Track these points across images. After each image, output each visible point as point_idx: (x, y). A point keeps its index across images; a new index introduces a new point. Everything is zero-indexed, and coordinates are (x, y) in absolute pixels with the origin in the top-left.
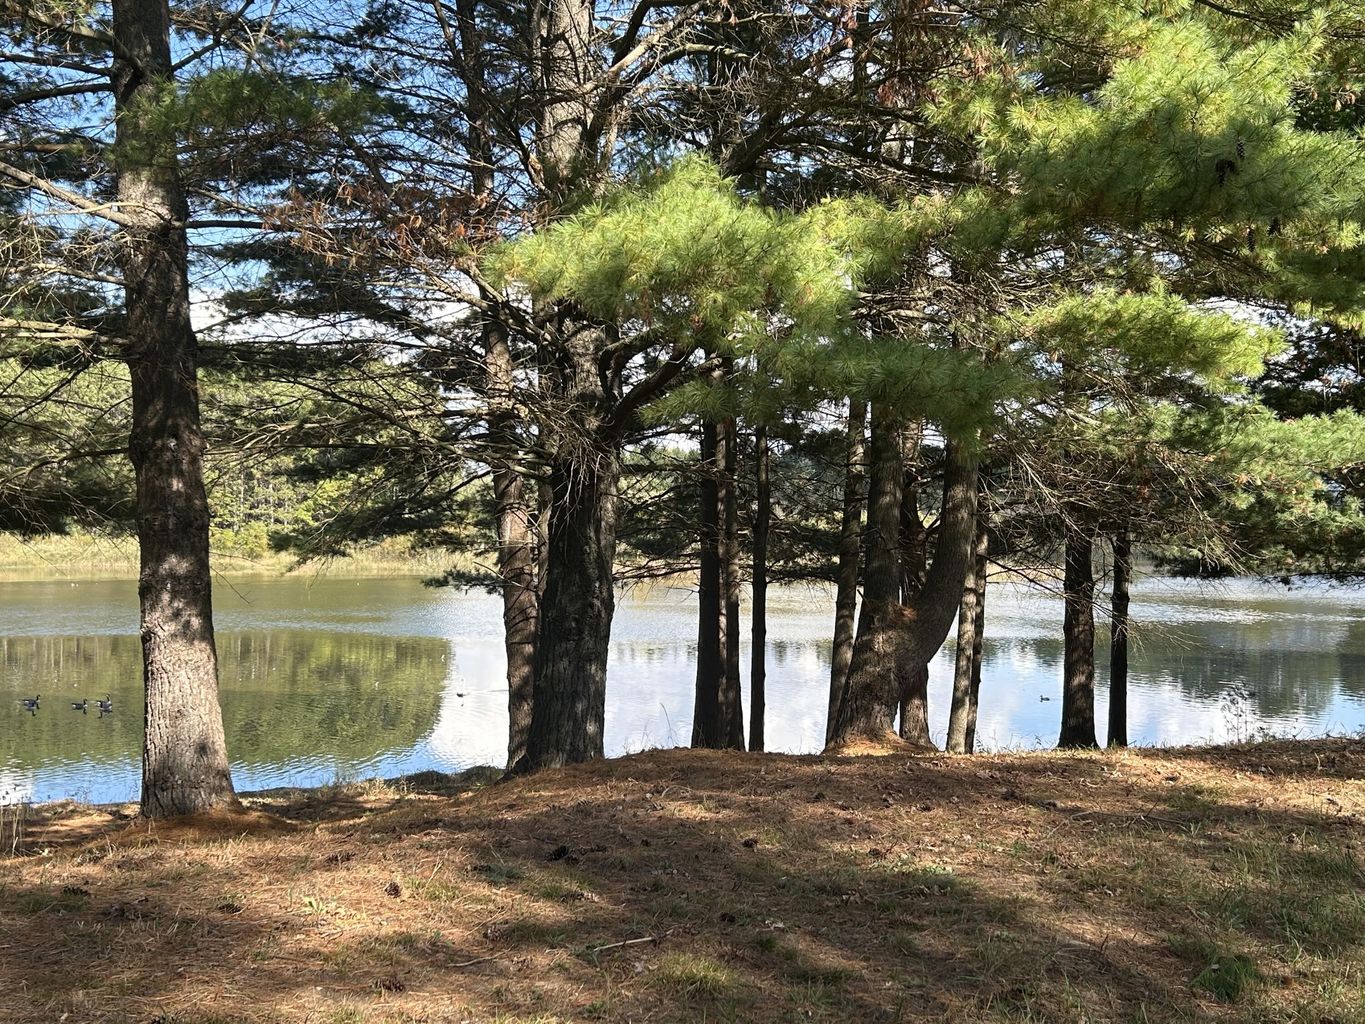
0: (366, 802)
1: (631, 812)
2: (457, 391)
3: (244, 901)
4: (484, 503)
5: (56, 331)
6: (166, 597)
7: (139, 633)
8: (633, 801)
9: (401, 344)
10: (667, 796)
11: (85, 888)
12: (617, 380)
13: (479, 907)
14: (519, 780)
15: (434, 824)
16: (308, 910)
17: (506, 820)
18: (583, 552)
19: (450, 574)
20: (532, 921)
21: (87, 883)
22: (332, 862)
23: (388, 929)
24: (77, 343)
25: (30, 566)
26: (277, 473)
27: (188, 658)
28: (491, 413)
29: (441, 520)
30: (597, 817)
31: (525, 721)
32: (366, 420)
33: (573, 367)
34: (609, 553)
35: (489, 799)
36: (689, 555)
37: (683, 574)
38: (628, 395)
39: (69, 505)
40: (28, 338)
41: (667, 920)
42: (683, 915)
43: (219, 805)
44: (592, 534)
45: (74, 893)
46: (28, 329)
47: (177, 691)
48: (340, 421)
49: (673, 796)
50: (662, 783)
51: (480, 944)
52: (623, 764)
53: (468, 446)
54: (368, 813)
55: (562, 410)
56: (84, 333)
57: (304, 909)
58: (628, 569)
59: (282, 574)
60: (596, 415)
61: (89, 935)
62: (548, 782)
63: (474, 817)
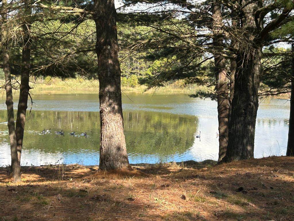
0: (170, 169)
1: (266, 177)
2: (202, 28)
3: (135, 197)
4: (211, 68)
5: (72, 10)
6: (107, 98)
7: (99, 110)
8: (266, 173)
9: (183, 12)
10: (279, 172)
11: (86, 190)
12: (261, 22)
13: (213, 205)
14: (224, 164)
15: (196, 177)
16: (156, 202)
17: (221, 177)
18: (247, 85)
19: (199, 93)
20: (231, 211)
21: (86, 188)
22: (163, 187)
23: (182, 210)
24: (79, 14)
25: (64, 89)
26: (140, 58)
27: (114, 119)
28: (215, 35)
29: (196, 74)
30: (253, 178)
31: (225, 145)
32: (171, 39)
33: (245, 17)
34: (257, 86)
35: (214, 170)
36: (286, 87)
37: (284, 94)
38: (265, 27)
39: (76, 68)
40: (64, 13)
41: (280, 215)
42: (286, 214)
43: (124, 167)
44: (251, 79)
45: (83, 191)
46: (64, 10)
47: (111, 130)
48: (162, 39)
49: (281, 173)
50: (277, 168)
51: (213, 217)
52: (262, 161)
53: (205, 48)
54: (171, 173)
55: (241, 33)
56: (81, 10)
57: (154, 201)
58: (263, 92)
59: (143, 92)
60: (253, 35)
61: (88, 205)
62: (235, 166)
63: (209, 175)
